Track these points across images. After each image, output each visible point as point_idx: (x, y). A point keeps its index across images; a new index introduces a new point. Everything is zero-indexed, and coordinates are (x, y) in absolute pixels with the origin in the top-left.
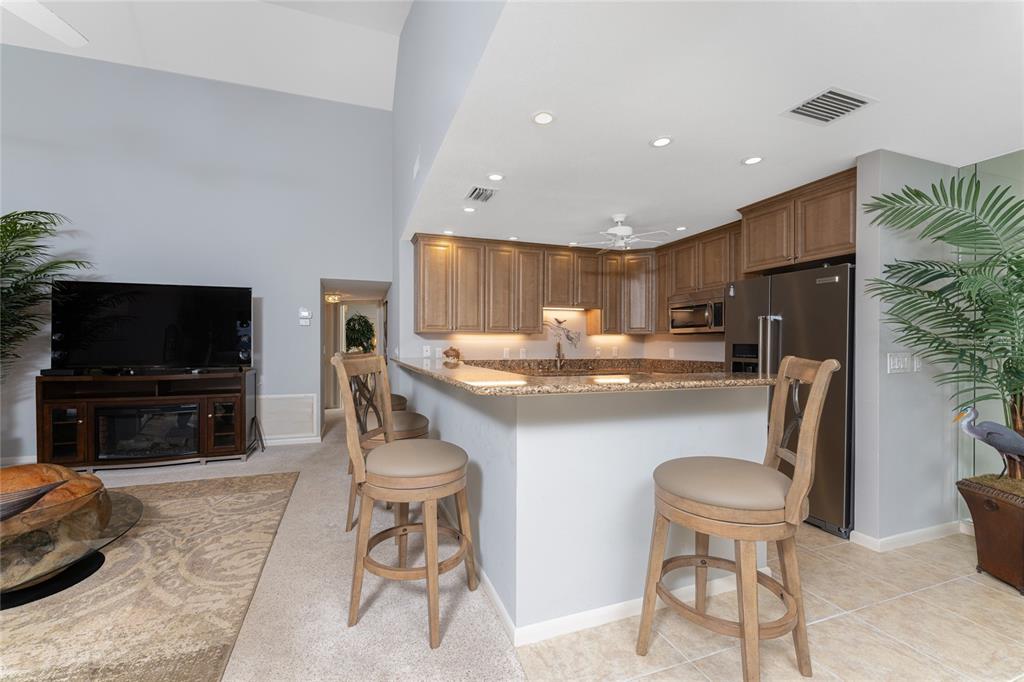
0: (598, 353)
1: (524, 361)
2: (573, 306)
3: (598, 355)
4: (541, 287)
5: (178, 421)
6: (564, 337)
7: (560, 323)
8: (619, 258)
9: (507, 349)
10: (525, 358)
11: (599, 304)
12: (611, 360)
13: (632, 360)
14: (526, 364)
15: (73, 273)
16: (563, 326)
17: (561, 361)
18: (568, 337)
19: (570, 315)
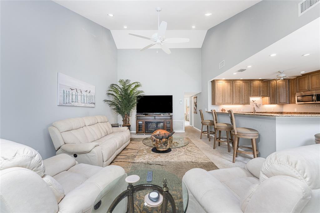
0: (267, 110)
2: (260, 96)
4: (249, 92)
5: (156, 126)
7: (254, 101)
11: (269, 96)
12: (271, 112)
13: (279, 112)
15: (141, 94)
18: (256, 106)
19: (257, 99)
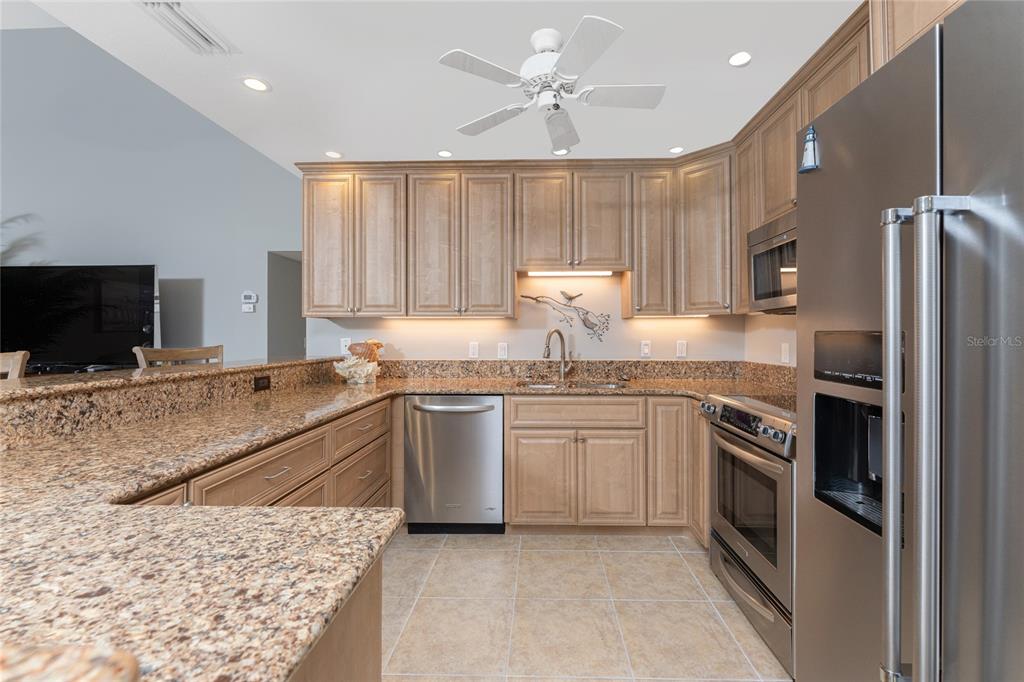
1: (502, 363)
3: (645, 353)
6: (577, 323)
7: (571, 299)
8: (667, 173)
9: (474, 344)
10: (505, 357)
11: (626, 261)
12: (672, 363)
13: (718, 364)
14: (506, 368)
16: (575, 303)
17: (566, 363)
18: (586, 323)
19: (592, 286)
